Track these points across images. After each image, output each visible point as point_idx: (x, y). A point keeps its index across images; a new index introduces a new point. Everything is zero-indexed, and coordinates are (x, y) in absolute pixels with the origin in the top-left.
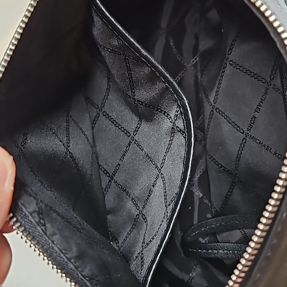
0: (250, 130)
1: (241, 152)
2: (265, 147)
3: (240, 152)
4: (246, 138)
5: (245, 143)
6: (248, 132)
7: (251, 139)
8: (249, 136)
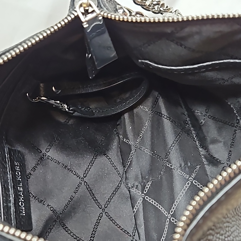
0: (80, 183)
1: (88, 167)
2: (68, 168)
3: (90, 167)
4: (83, 177)
5: (84, 174)
6: (82, 182)
7: (79, 176)
8: (81, 178)
